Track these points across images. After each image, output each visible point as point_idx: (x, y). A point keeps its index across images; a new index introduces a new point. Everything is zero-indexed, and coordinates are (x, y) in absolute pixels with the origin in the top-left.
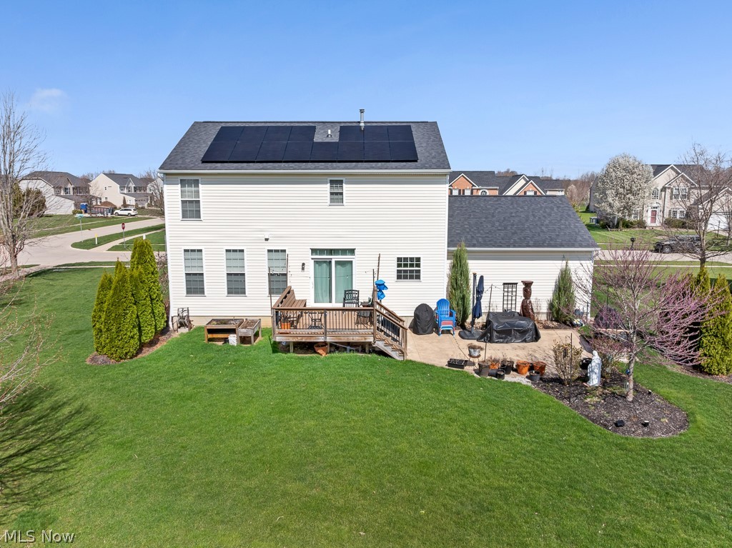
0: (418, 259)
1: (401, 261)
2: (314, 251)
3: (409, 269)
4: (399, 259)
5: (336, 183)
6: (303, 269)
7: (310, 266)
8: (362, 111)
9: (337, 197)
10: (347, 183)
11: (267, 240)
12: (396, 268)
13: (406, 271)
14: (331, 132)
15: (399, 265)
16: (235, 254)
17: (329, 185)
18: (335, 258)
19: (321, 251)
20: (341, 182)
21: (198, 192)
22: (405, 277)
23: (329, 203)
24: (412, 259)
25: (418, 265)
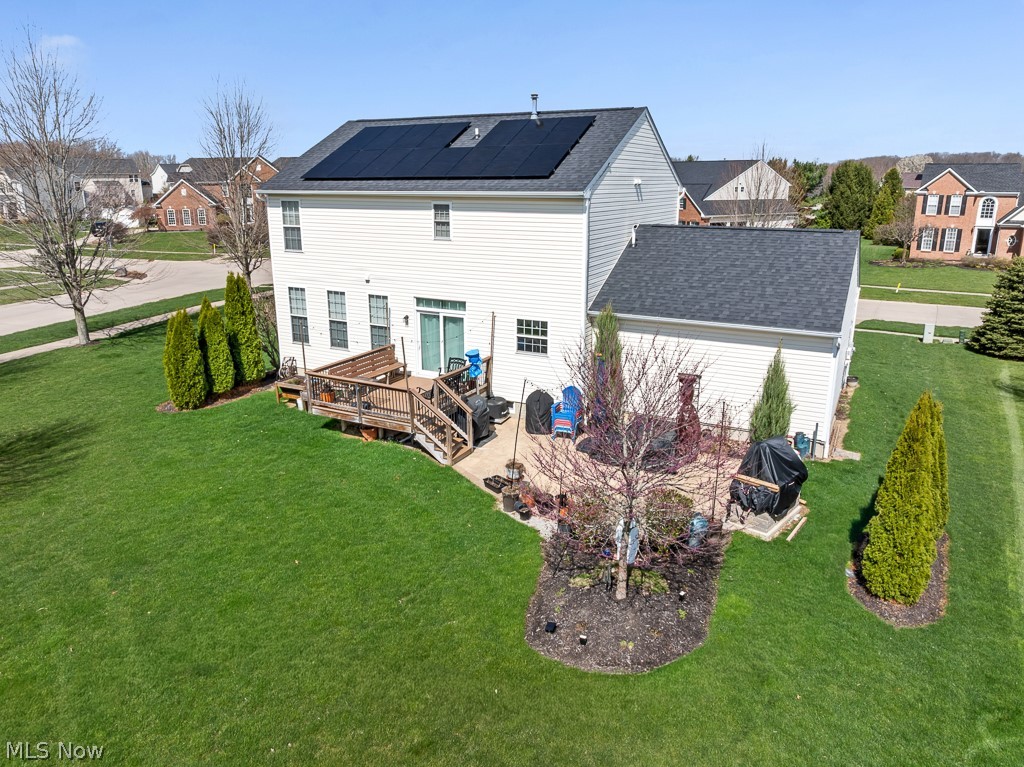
0: (544, 324)
1: (523, 326)
2: (419, 301)
3: (532, 337)
4: (520, 322)
5: (443, 209)
6: (407, 323)
7: (415, 319)
8: (535, 97)
9: (442, 228)
10: (455, 209)
11: (368, 281)
12: (515, 335)
13: (529, 340)
14: (480, 131)
15: (520, 331)
16: (336, 296)
17: (433, 212)
18: (443, 312)
19: (428, 302)
20: (446, 208)
21: (297, 217)
22: (529, 349)
23: (433, 238)
24: (536, 323)
25: (544, 333)
